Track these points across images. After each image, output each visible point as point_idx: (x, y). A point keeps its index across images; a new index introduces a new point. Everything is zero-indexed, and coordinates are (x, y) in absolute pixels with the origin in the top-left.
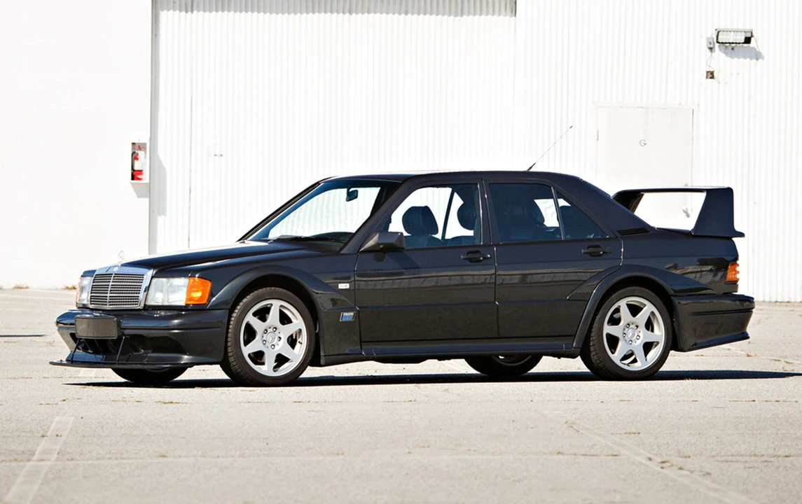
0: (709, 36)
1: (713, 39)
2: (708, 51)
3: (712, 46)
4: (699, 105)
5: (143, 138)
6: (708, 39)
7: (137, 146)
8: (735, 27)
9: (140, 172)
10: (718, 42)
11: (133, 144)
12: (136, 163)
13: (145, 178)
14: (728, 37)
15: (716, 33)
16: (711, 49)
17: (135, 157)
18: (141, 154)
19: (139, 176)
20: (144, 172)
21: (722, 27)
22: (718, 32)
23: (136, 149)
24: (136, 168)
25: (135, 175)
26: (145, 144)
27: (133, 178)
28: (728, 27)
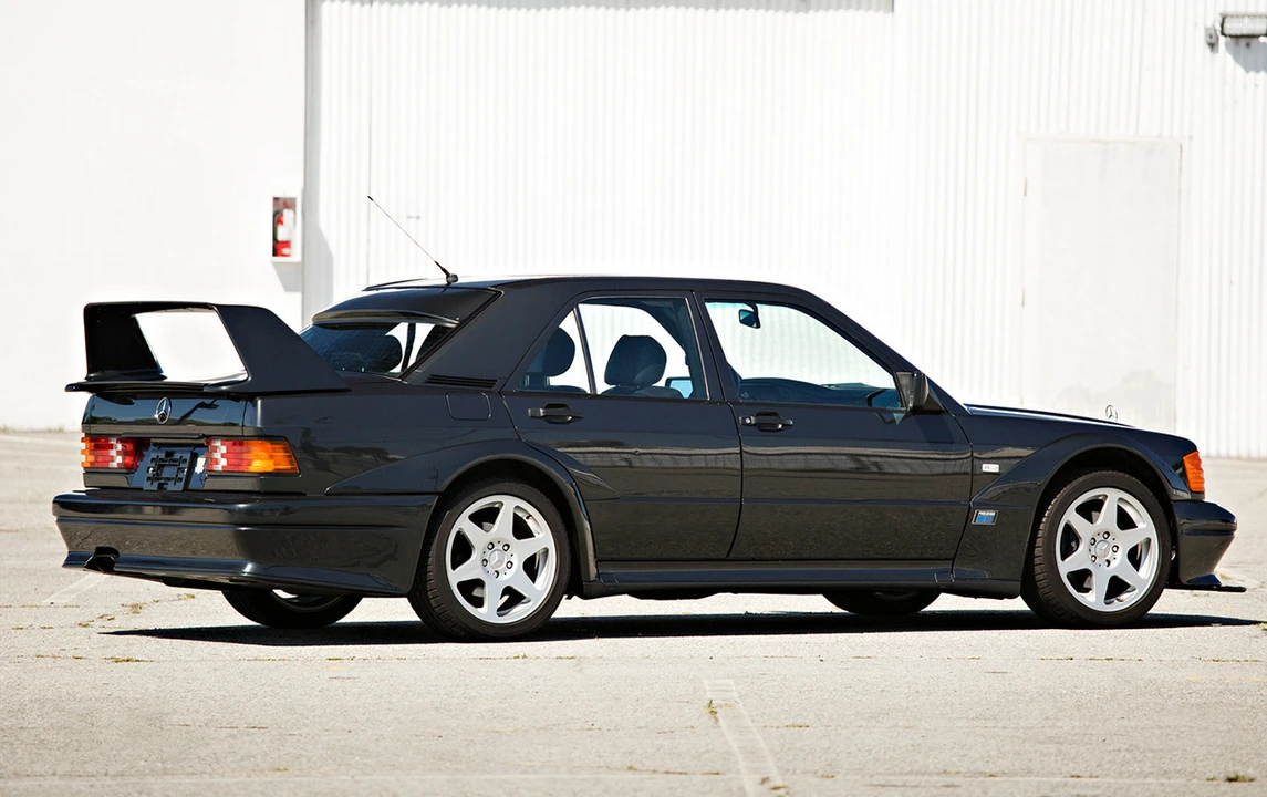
0: (1209, 24)
1: (1216, 31)
2: (1208, 49)
3: (1213, 41)
4: (1191, 138)
5: (292, 190)
6: (1206, 29)
7: (281, 203)
8: (1252, 10)
9: (287, 244)
10: (1223, 34)
11: (276, 199)
12: (281, 229)
13: (295, 254)
14: (1240, 25)
15: (1220, 19)
16: (1213, 46)
17: (277, 220)
18: (287, 214)
19: (285, 251)
20: (293, 245)
21: (1230, 10)
22: (1223, 19)
23: (280, 207)
24: (281, 237)
25: (278, 248)
26: (294, 200)
27: (275, 253)
28: (1241, 9)
